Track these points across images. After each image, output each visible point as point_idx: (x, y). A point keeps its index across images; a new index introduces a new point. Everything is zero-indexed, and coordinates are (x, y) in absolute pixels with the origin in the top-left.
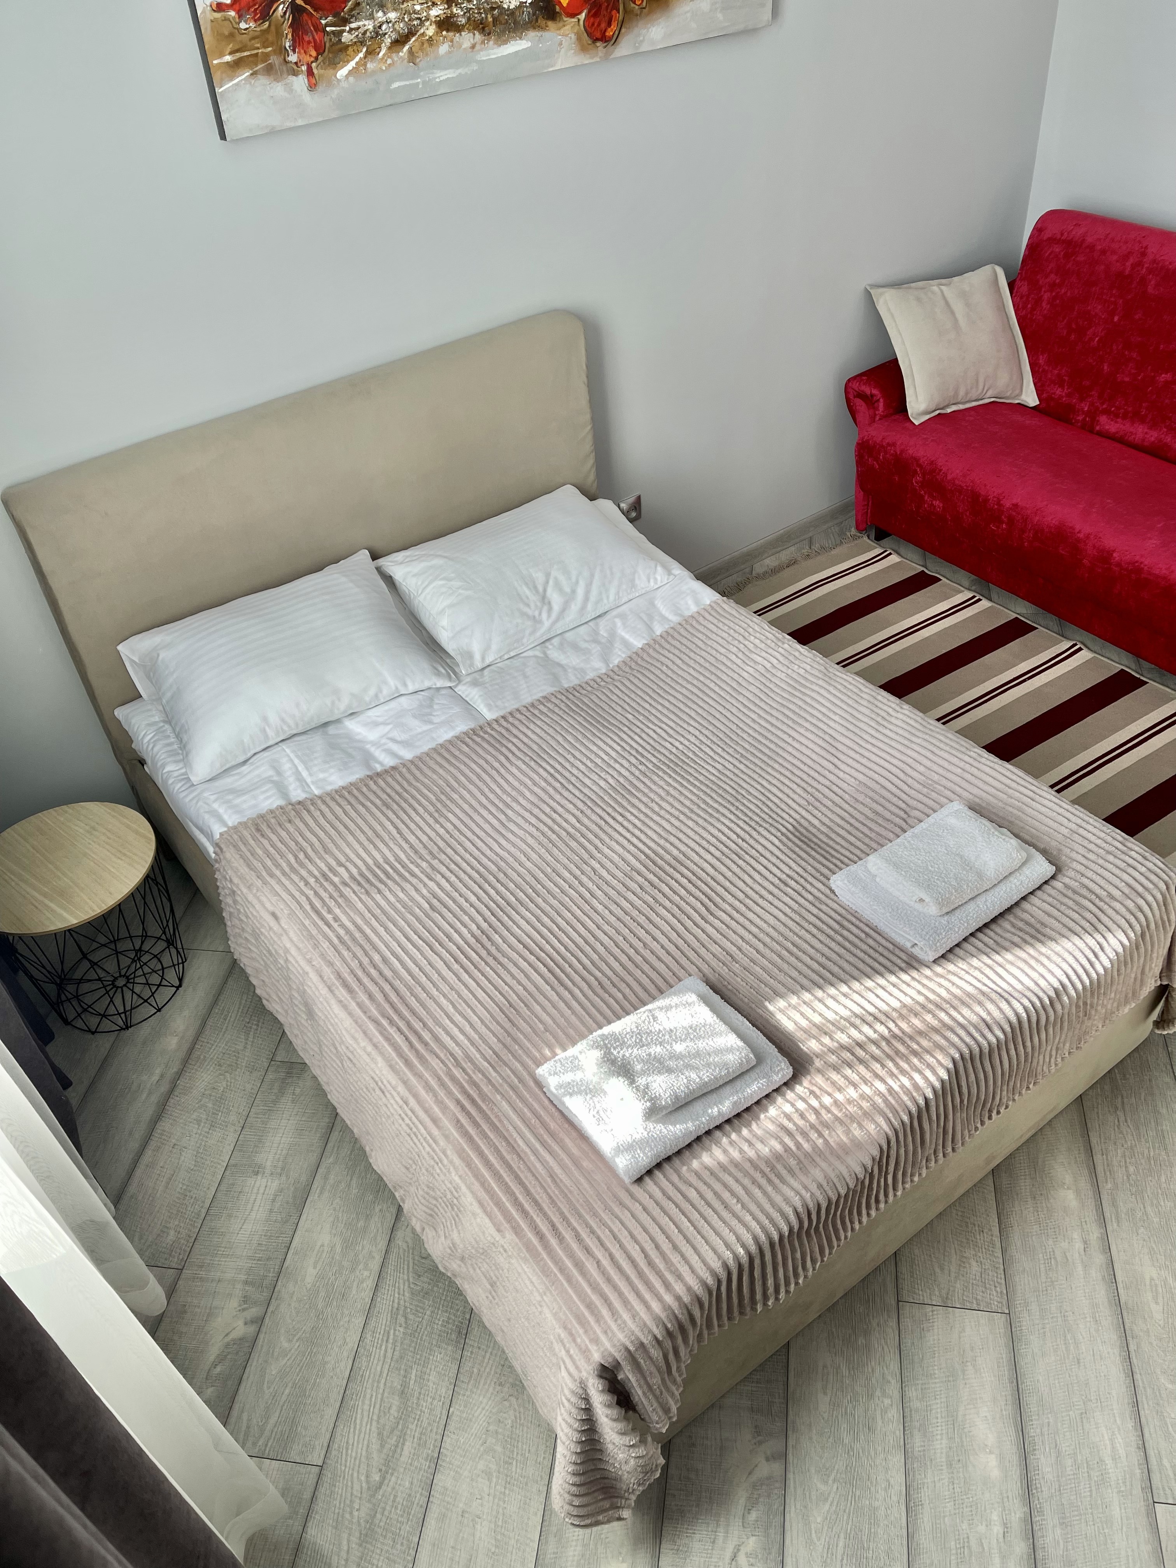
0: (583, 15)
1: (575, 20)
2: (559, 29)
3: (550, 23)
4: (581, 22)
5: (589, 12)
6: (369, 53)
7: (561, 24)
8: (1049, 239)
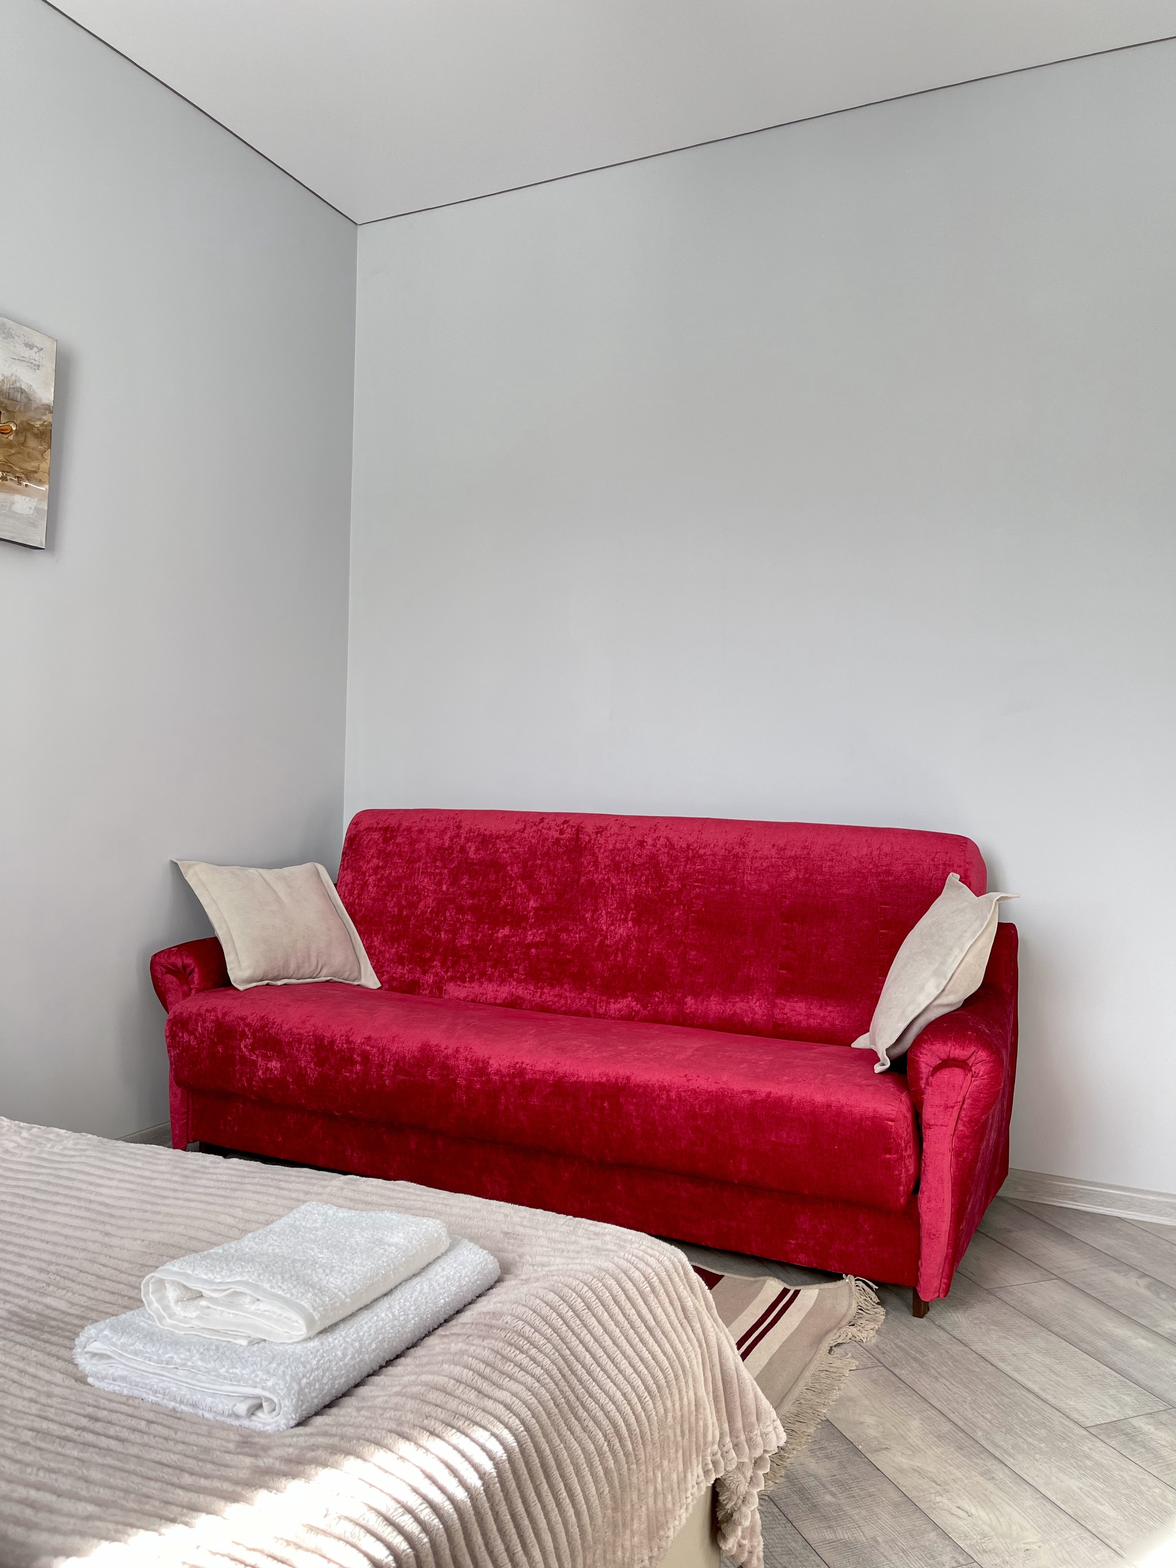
8: (366, 829)
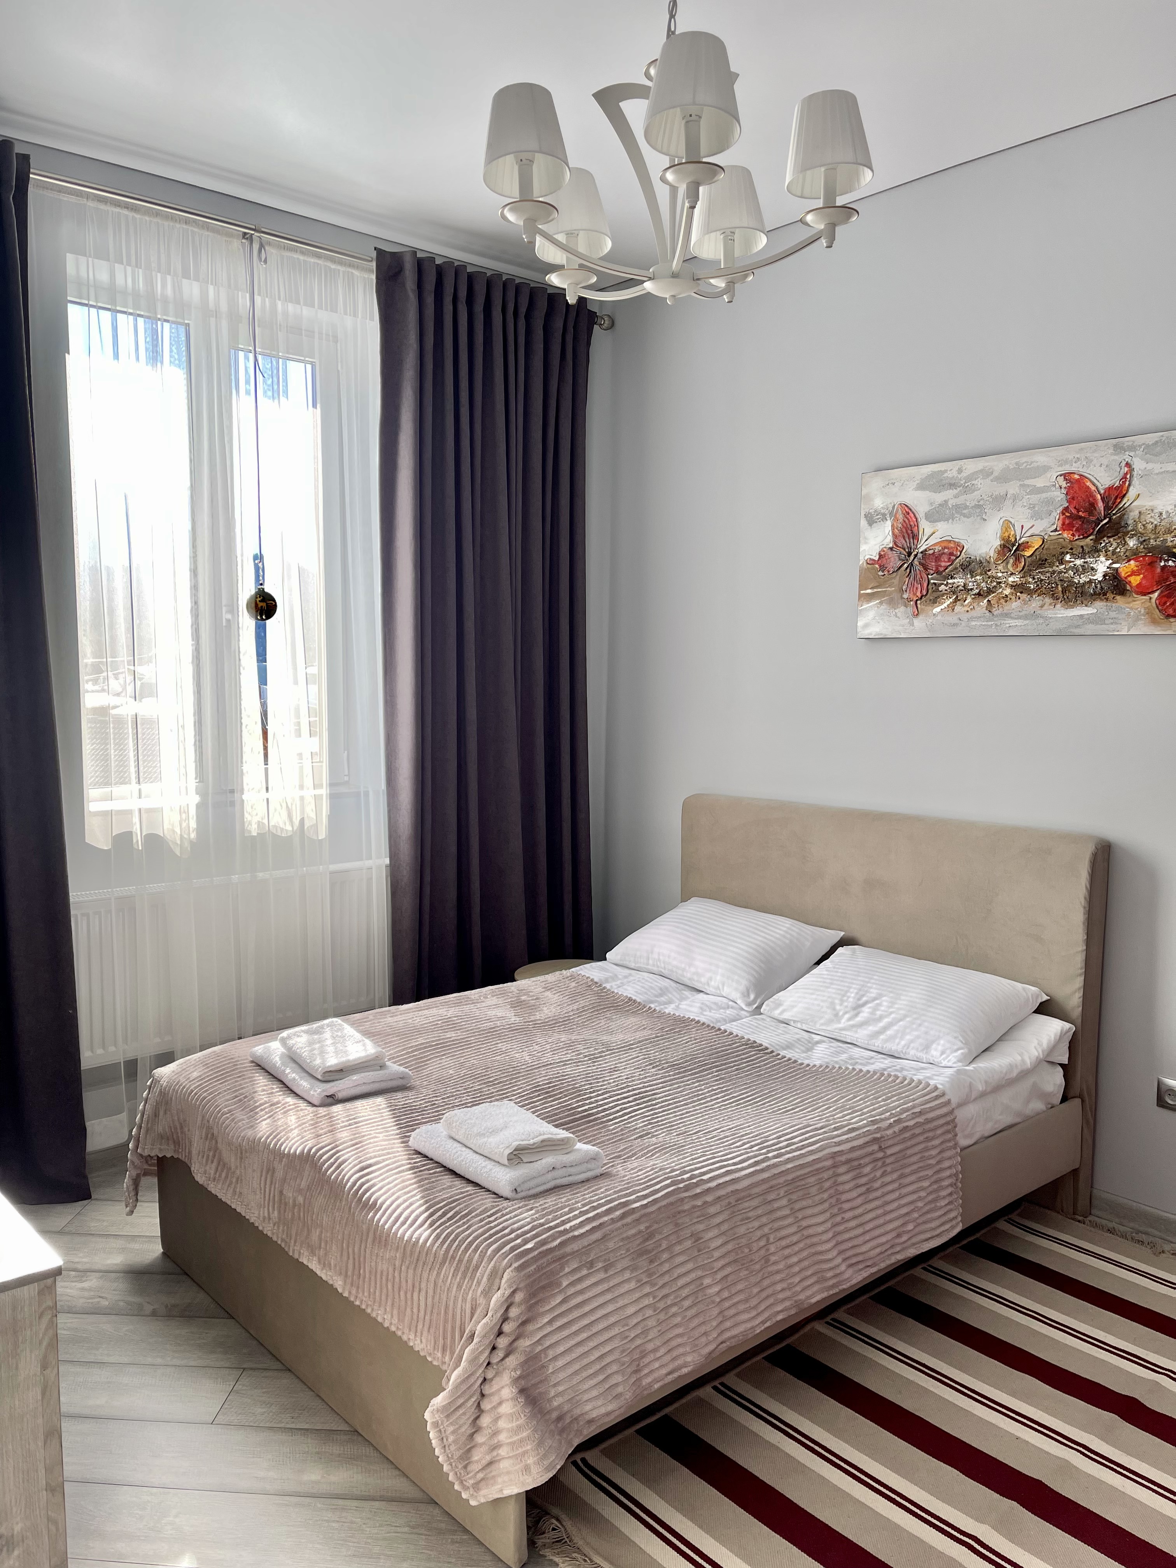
0: (1156, 594)
1: (1147, 597)
2: (1129, 603)
3: (1118, 597)
4: (1153, 600)
5: (1162, 592)
6: (956, 600)
7: (1130, 599)
